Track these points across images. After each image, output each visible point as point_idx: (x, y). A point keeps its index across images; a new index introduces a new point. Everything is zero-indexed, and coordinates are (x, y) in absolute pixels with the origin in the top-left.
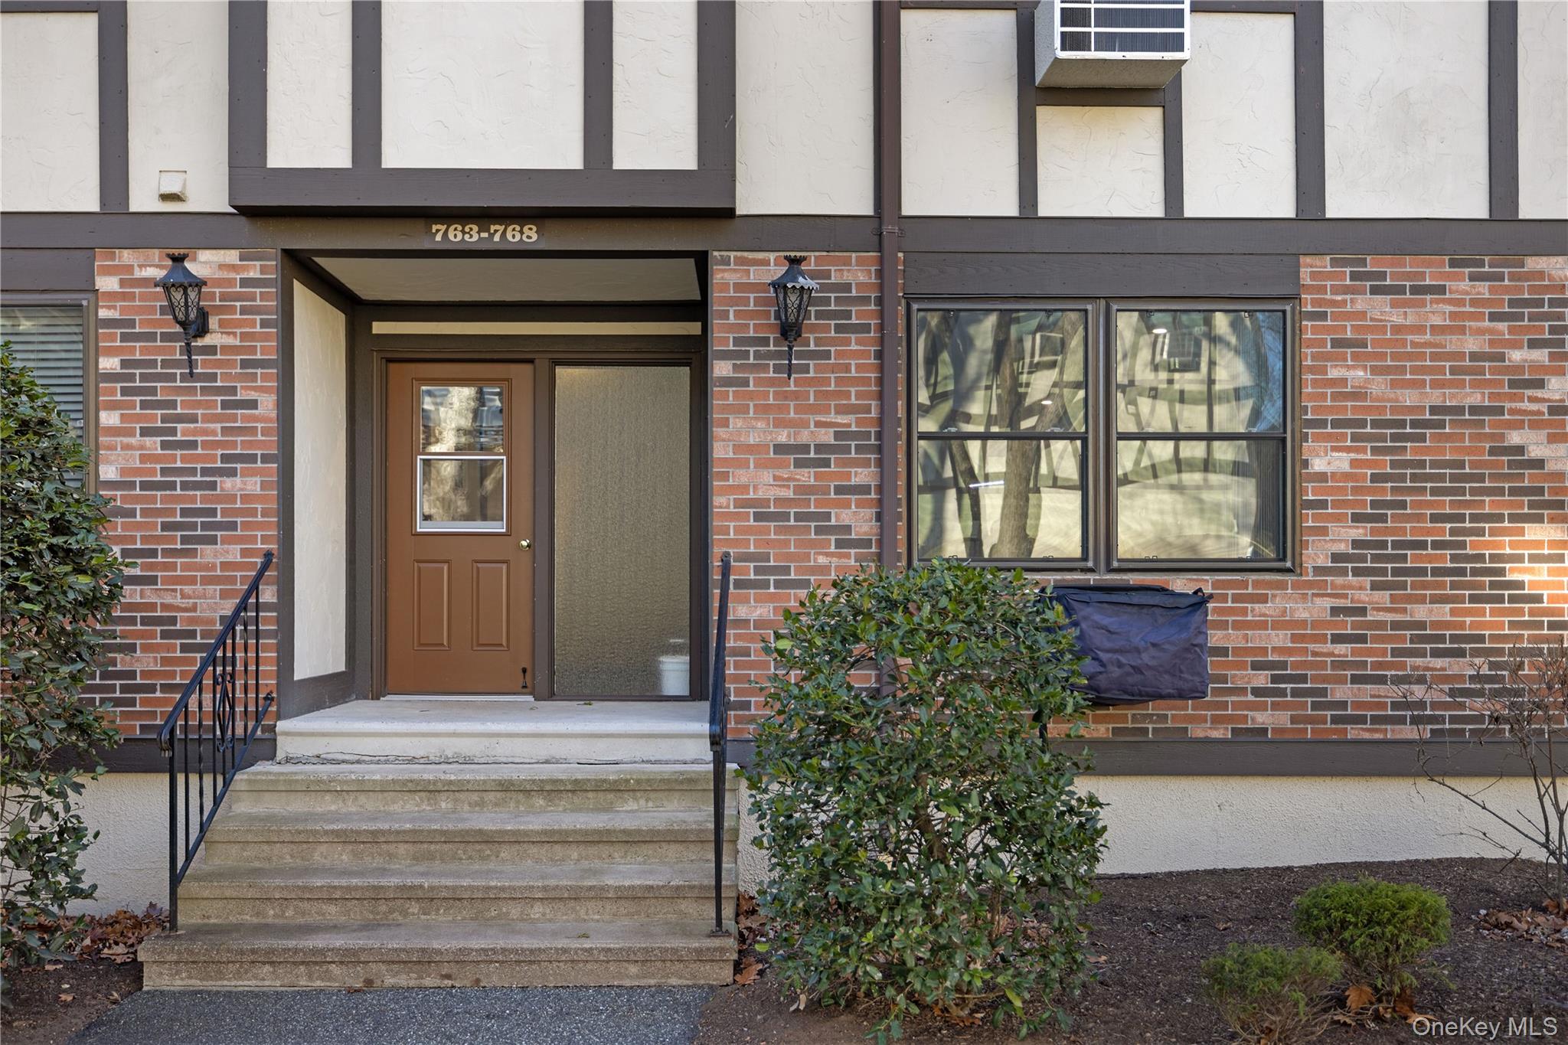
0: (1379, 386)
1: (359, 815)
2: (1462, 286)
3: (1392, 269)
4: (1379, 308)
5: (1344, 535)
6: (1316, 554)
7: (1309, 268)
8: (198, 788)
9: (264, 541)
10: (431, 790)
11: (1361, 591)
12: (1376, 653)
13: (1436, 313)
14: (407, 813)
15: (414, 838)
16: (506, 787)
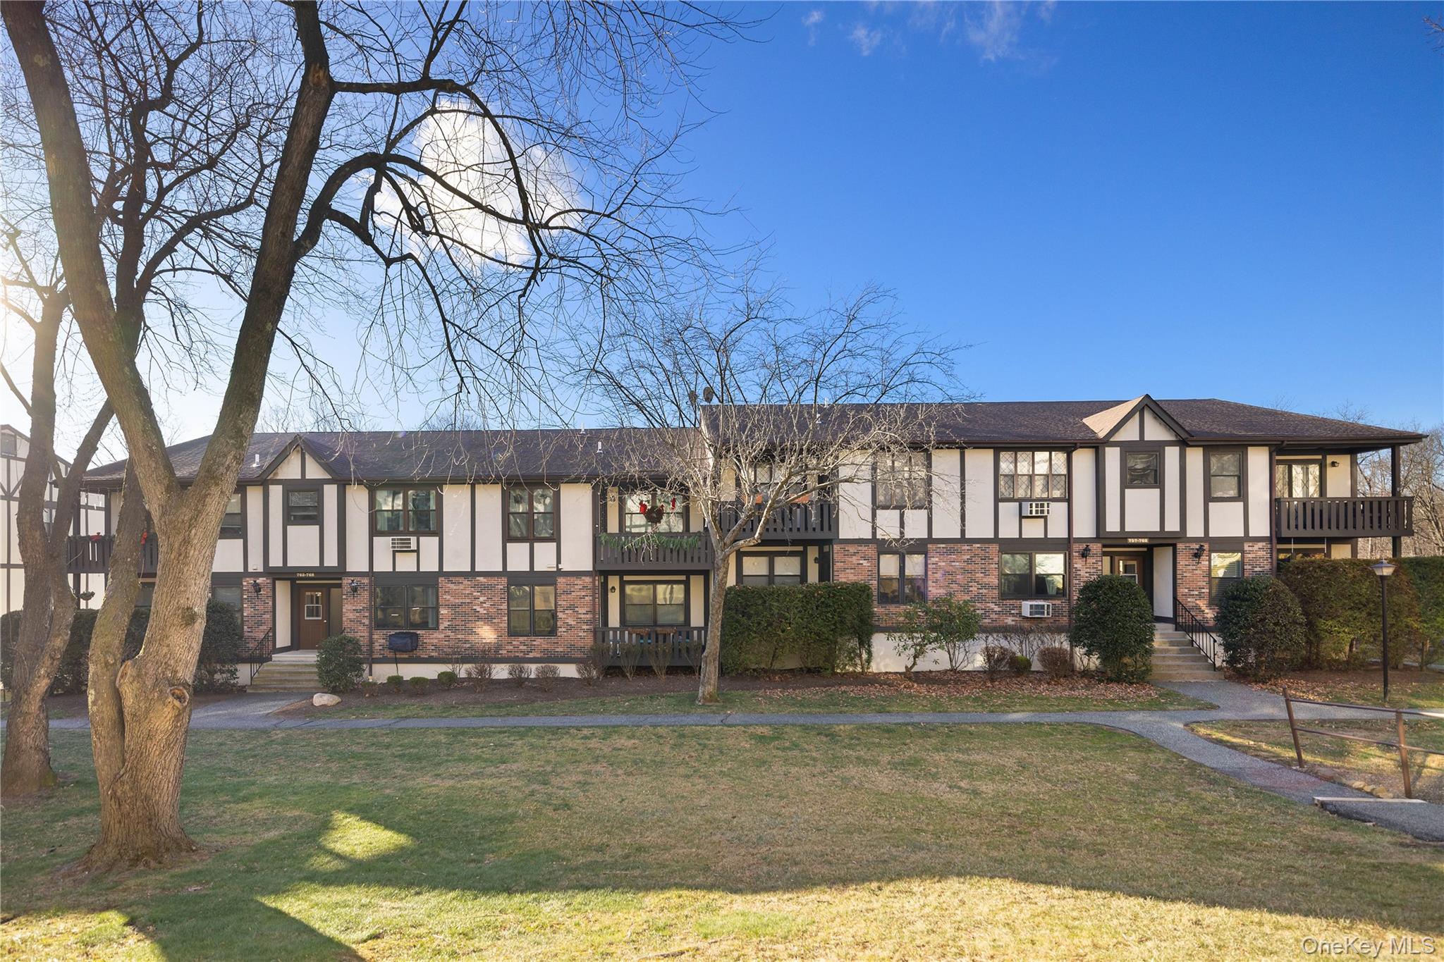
0: (452, 599)
1: (283, 669)
2: (466, 582)
3: (453, 579)
4: (452, 586)
5: (446, 624)
6: (441, 627)
7: (440, 579)
8: (256, 667)
9: (270, 625)
10: (294, 666)
11: (449, 633)
12: (451, 643)
13: (461, 587)
14: (291, 669)
15: (289, 673)
16: (306, 665)
